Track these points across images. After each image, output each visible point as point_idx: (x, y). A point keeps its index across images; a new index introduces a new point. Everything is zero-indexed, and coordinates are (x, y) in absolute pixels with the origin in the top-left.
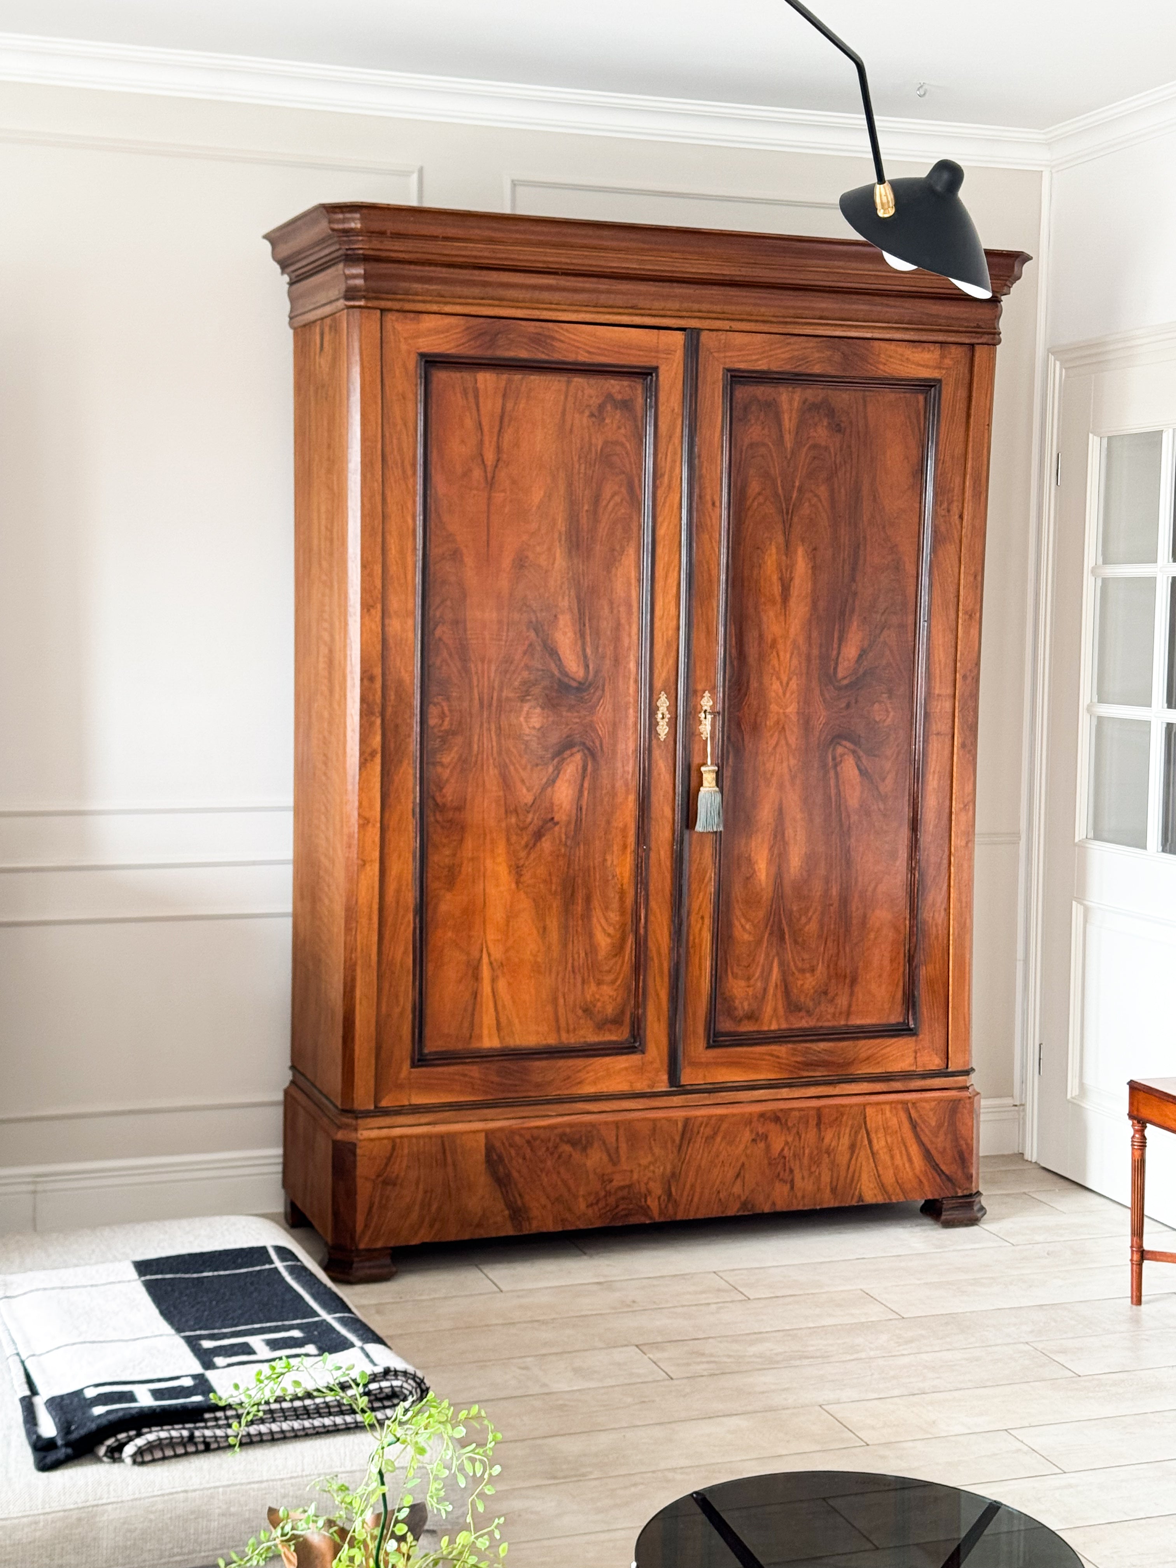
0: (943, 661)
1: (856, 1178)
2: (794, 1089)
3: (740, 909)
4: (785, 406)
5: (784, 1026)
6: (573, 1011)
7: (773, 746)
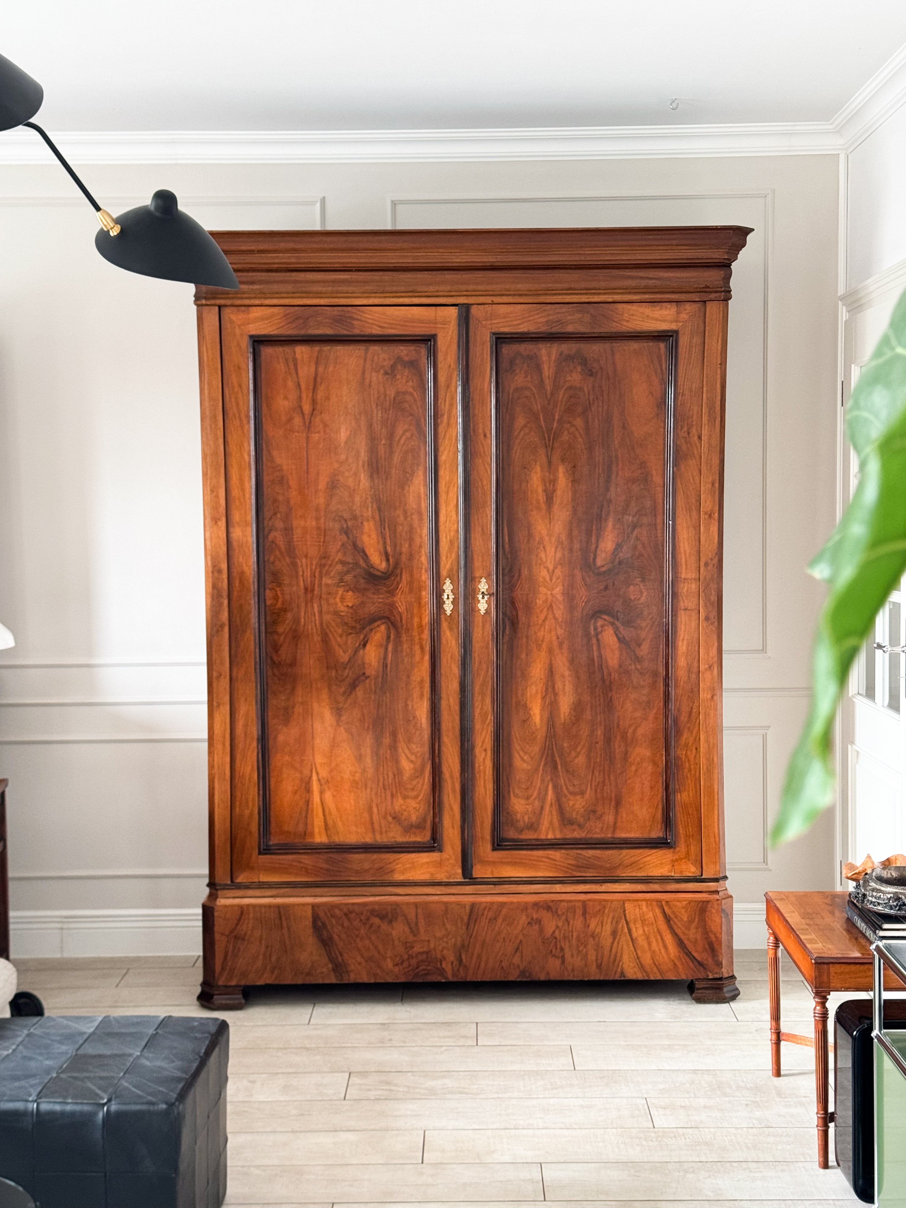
0: (688, 552)
1: (618, 959)
2: (566, 885)
3: (519, 744)
4: (545, 358)
5: (559, 836)
6: (385, 817)
7: (543, 618)
